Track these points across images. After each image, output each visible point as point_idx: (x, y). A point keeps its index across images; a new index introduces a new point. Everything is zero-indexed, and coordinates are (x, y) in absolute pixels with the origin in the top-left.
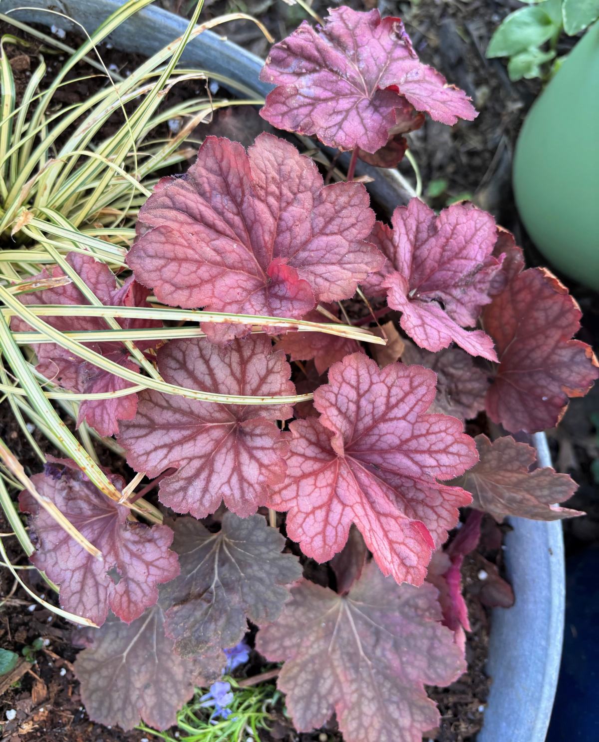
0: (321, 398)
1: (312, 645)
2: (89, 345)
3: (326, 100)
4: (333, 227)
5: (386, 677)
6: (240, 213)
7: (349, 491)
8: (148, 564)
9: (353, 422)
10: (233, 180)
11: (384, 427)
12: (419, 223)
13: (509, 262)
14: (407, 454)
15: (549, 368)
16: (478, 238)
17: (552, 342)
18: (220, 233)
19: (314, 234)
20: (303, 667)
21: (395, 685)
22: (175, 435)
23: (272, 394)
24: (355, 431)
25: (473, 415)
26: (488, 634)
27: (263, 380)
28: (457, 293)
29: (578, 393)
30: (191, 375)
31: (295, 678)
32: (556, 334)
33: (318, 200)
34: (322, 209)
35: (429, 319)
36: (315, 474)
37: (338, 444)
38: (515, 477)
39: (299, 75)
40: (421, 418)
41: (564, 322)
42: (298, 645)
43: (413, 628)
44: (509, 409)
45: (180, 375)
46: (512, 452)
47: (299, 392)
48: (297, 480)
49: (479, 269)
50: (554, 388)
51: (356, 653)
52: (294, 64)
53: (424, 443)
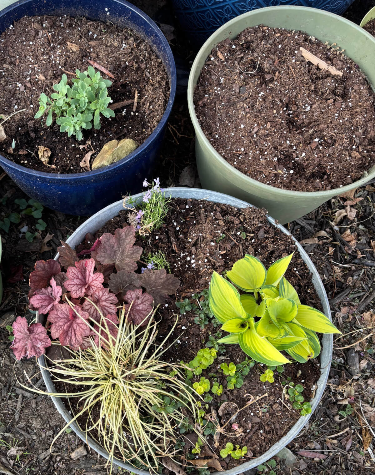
0: (82, 295)
1: (127, 260)
2: (105, 328)
3: (39, 339)
4: (58, 317)
5: (120, 244)
6: (69, 330)
7: (91, 279)
8: (131, 295)
9: (81, 288)
10: (65, 336)
11: (78, 283)
12: (43, 309)
13: (33, 292)
14: (78, 277)
15: (44, 269)
16: (36, 299)
17: (39, 273)
18: (74, 330)
19: (61, 318)
20: (132, 258)
21: (119, 241)
22: (107, 308)
23: (89, 302)
24: (82, 287)
25: (63, 273)
26: (99, 230)
27: (88, 305)
28: (47, 294)
29: (43, 261)
30: (97, 314)
31: (136, 257)
32: (37, 273)
33: (56, 322)
34: (57, 321)
35: (56, 293)
36: (93, 286)
37: (86, 287)
38: (66, 258)
39: (39, 348)
40: (72, 280)
41: (35, 274)
42: (129, 262)
43: (107, 247)
44: (56, 268)
45: (98, 315)
46: (63, 262)
47: (85, 299)
48: (96, 287)
49: (40, 294)
50: (46, 265)
51: (121, 252)
52: (38, 350)
53: (74, 276)
